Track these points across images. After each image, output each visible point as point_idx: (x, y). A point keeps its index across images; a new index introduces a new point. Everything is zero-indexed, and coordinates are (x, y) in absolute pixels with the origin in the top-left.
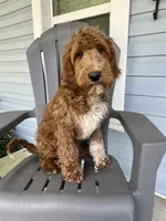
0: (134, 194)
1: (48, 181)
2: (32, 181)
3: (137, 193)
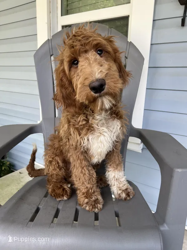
0: (162, 228)
3: (165, 228)
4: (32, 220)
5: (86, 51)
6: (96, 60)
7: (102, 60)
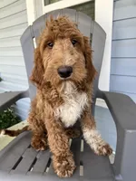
0: (117, 178)
1: (36, 160)
2: (21, 158)
4: (14, 168)
5: (63, 38)
6: (69, 48)
7: (74, 49)
